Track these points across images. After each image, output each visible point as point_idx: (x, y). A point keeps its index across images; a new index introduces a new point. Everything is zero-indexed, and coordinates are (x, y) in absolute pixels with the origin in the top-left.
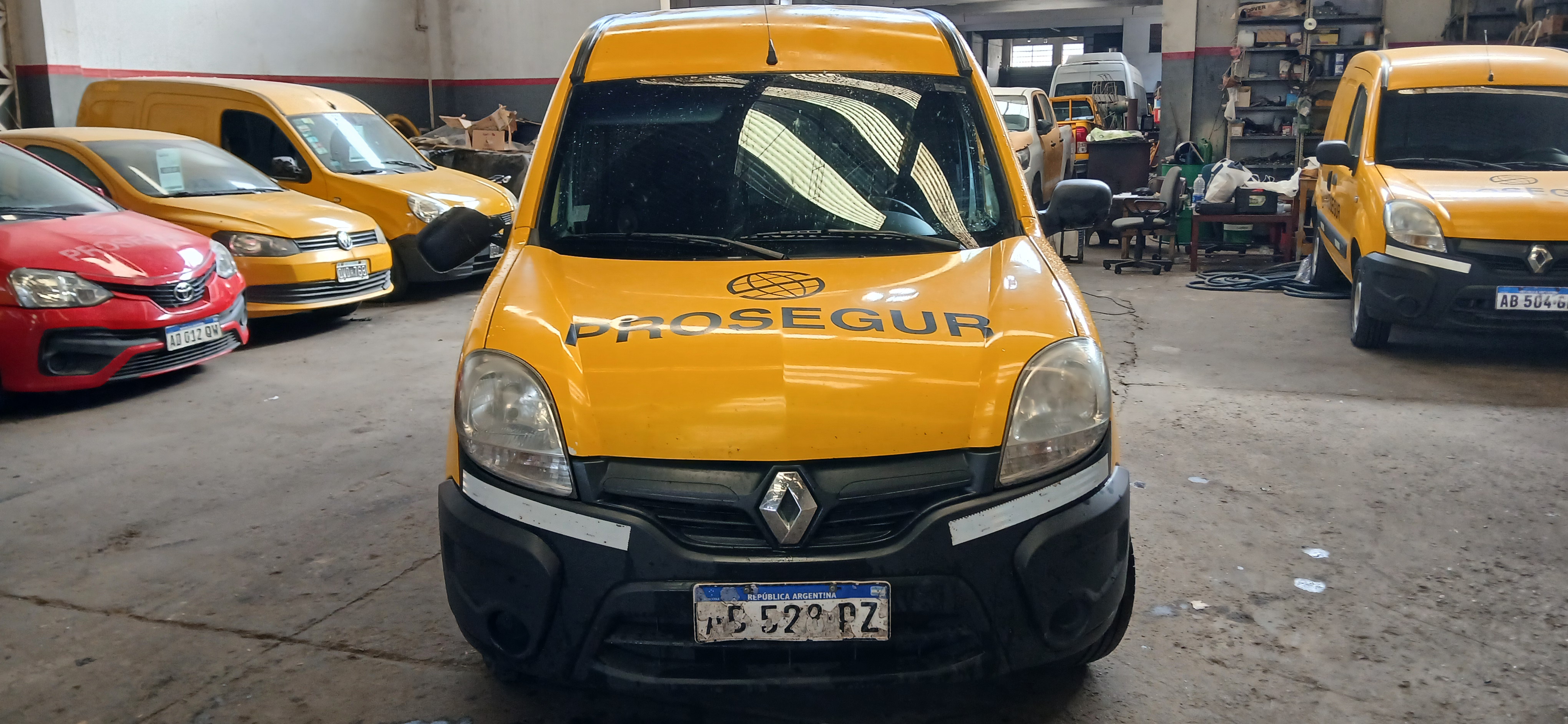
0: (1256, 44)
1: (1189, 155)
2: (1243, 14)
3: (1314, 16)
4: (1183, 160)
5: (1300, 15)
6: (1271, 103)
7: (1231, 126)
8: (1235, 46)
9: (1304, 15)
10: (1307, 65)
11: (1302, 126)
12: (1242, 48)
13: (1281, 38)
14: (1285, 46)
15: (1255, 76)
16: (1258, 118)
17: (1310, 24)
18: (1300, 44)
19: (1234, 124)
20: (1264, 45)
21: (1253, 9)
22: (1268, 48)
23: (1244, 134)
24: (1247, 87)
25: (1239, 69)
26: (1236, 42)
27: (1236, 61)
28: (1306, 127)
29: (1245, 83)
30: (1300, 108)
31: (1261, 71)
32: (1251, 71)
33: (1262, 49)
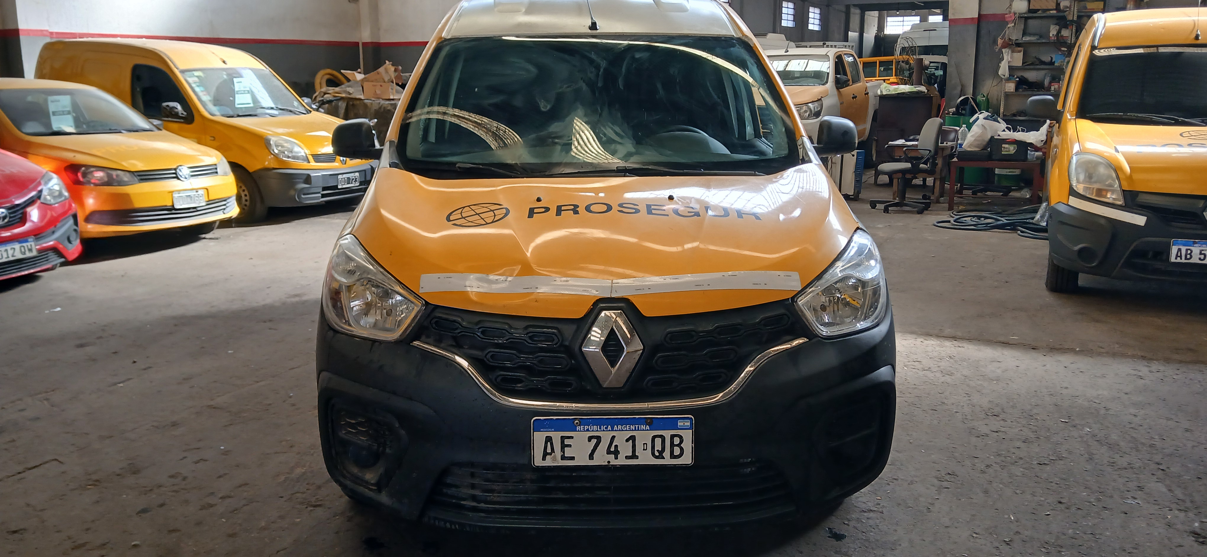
0: (1030, 11)
1: (966, 107)
4: (964, 112)
6: (1043, 63)
7: (1005, 83)
8: (1010, 12)
10: (1074, 29)
12: (1016, 13)
13: (1052, 6)
14: (1055, 12)
15: (1027, 39)
16: (1030, 76)
18: (1068, 10)
19: (1008, 80)
20: (1035, 11)
22: (1039, 14)
23: (1017, 89)
24: (1020, 49)
25: (1014, 33)
26: (1009, 9)
27: (1011, 25)
29: (1018, 45)
31: (1034, 35)
32: (1024, 34)
33: (1035, 15)
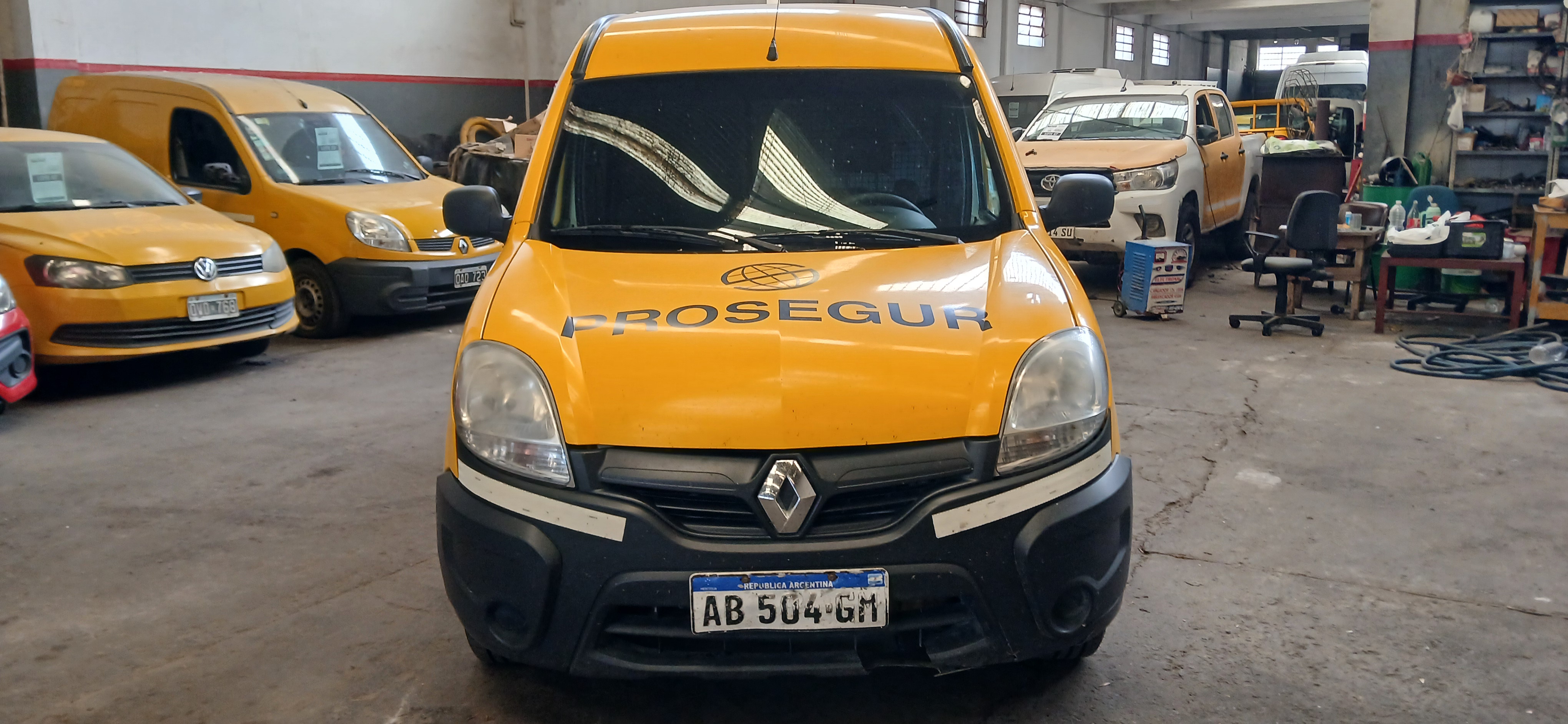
0: (1496, 29)
1: (1398, 174)
4: (1391, 180)
6: (1515, 107)
7: (1458, 137)
8: (1466, 31)
11: (1558, 138)
12: (1473, 33)
13: (1532, 20)
14: (1536, 30)
15: (1492, 71)
16: (1497, 127)
18: (1556, 29)
19: (1461, 134)
20: (1506, 29)
22: (1512, 34)
23: (1475, 146)
24: (1480, 86)
25: (1469, 62)
26: (1468, 26)
27: (1467, 51)
28: (1563, 139)
29: (1478, 80)
30: (1554, 113)
31: (1501, 65)
32: (1487, 64)
33: (1504, 35)
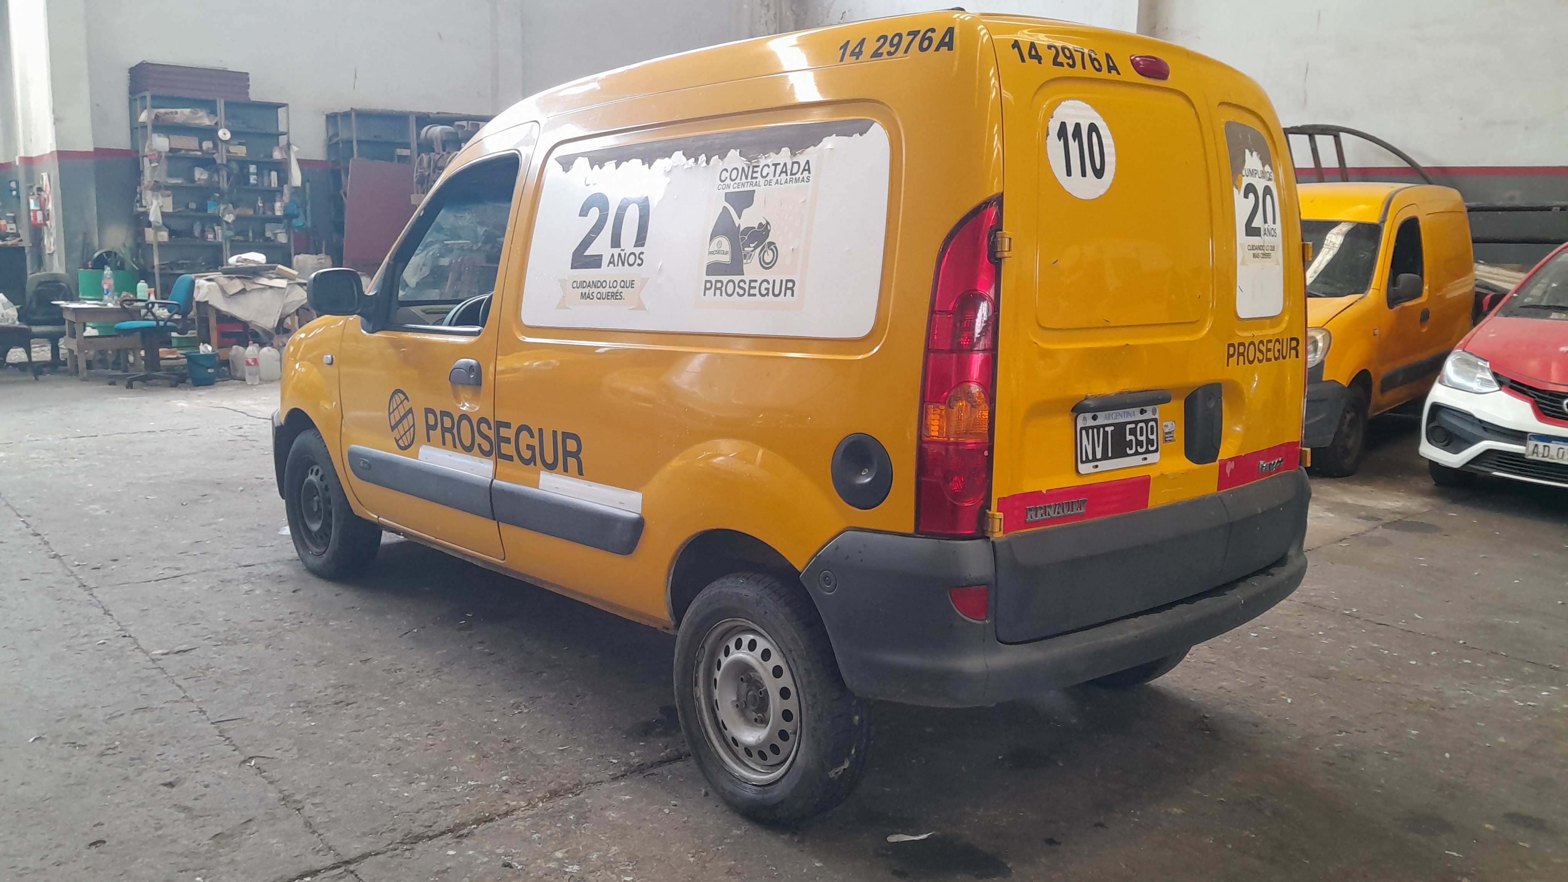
0: (171, 150)
1: (114, 260)
2: (157, 116)
3: (227, 127)
5: (213, 123)
8: (152, 150)
9: (216, 124)
10: (224, 173)
11: (228, 233)
12: (159, 153)
13: (193, 146)
14: (199, 153)
17: (224, 134)
18: (214, 154)
21: (166, 113)
23: (171, 238)
24: (169, 192)
25: (159, 174)
26: (153, 146)
27: (155, 164)
28: (231, 233)
29: (168, 187)
30: (222, 214)
31: (177, 177)
33: (178, 155)
